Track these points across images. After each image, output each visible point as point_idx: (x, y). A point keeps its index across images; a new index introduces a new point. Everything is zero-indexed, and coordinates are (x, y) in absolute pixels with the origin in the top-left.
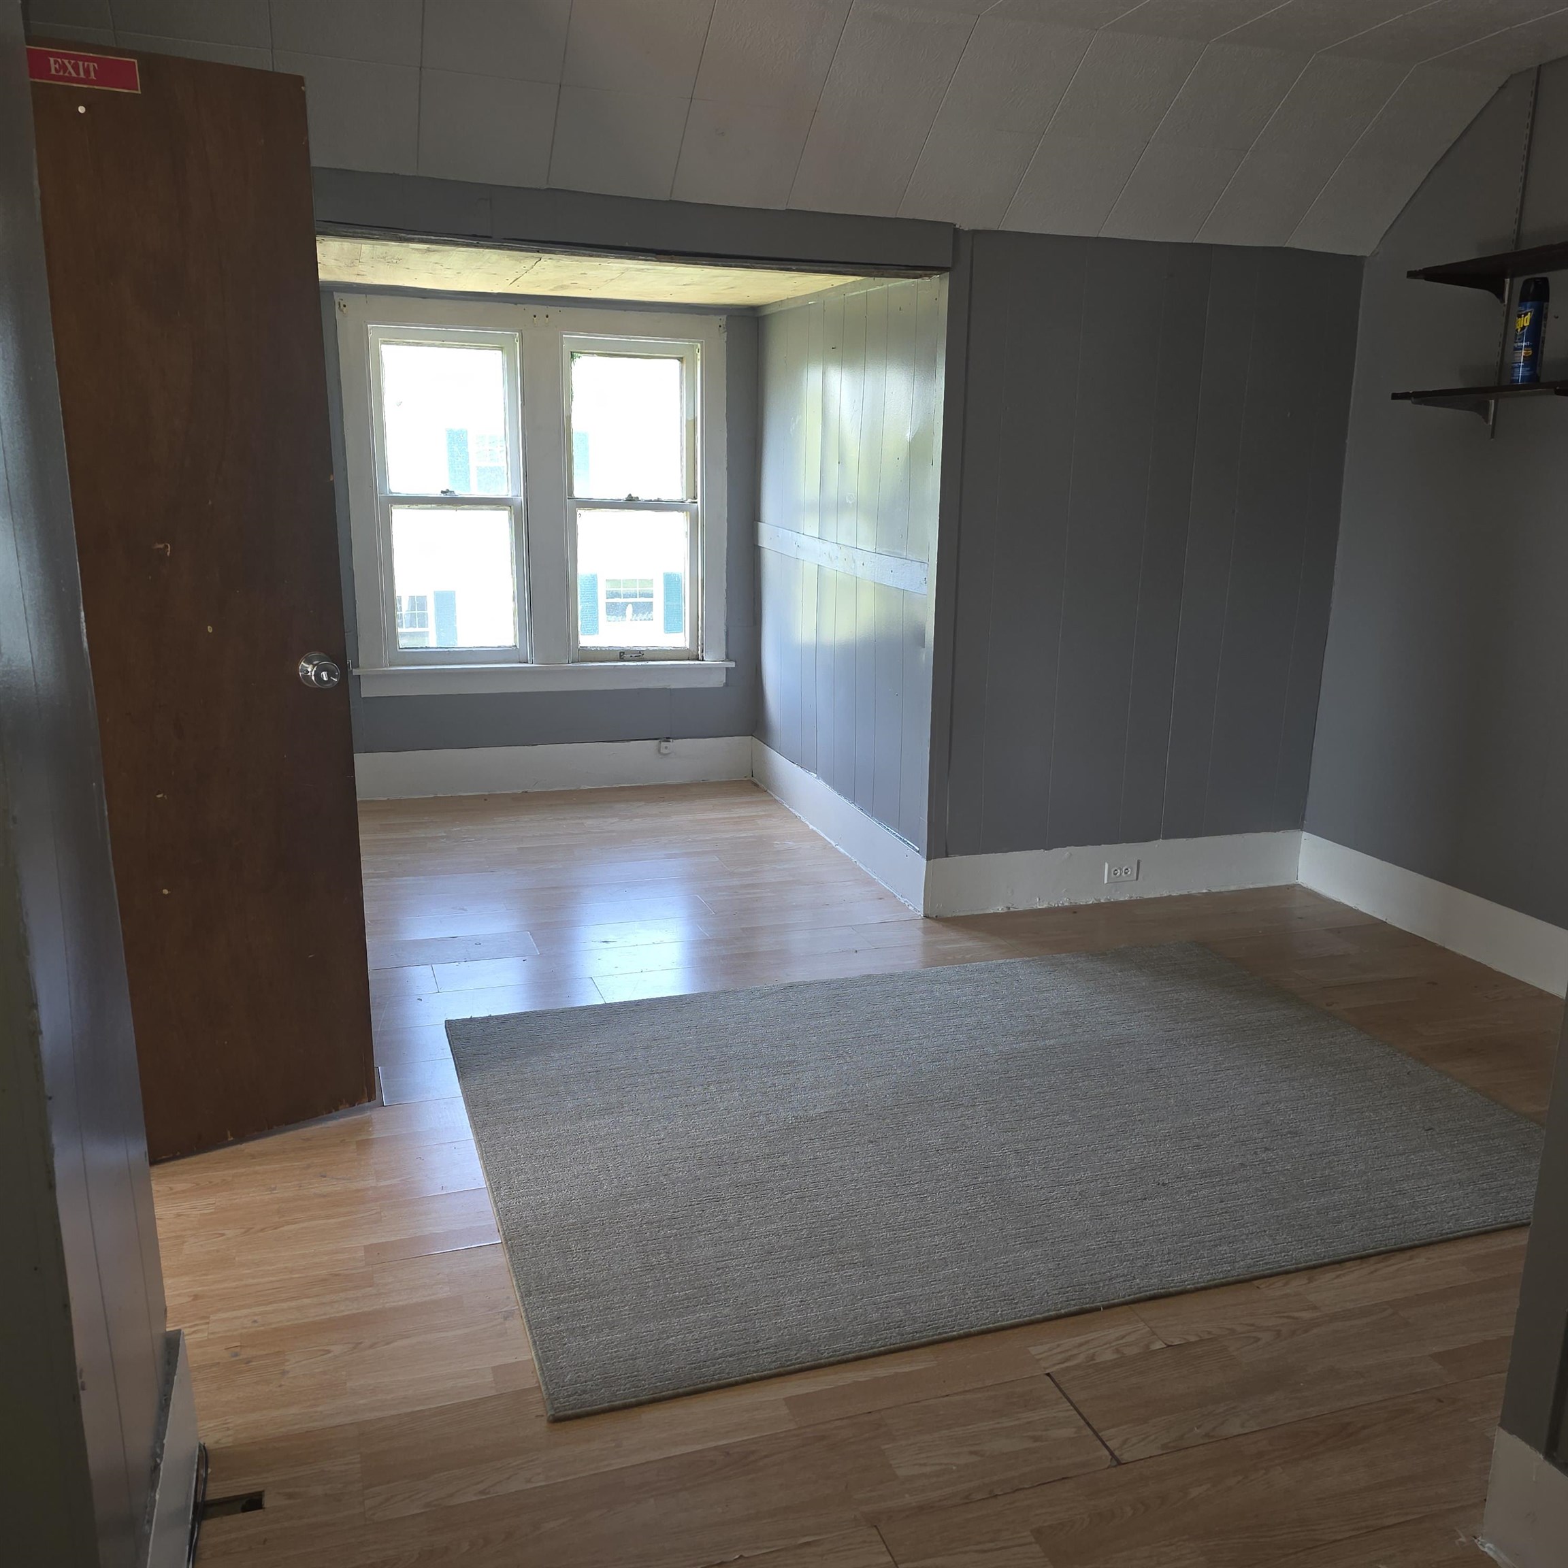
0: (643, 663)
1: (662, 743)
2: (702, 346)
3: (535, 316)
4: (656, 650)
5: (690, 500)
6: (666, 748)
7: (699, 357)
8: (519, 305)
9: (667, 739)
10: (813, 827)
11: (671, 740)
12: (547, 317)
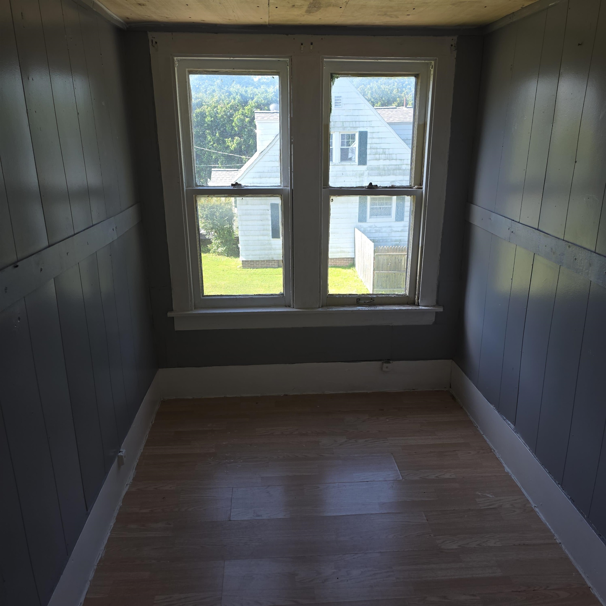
0: (372, 308)
1: (384, 364)
2: (435, 64)
3: (302, 44)
4: (383, 297)
5: (416, 187)
6: (387, 367)
7: (432, 72)
8: (289, 35)
9: (388, 361)
10: (509, 470)
11: (391, 362)
12: (312, 44)
